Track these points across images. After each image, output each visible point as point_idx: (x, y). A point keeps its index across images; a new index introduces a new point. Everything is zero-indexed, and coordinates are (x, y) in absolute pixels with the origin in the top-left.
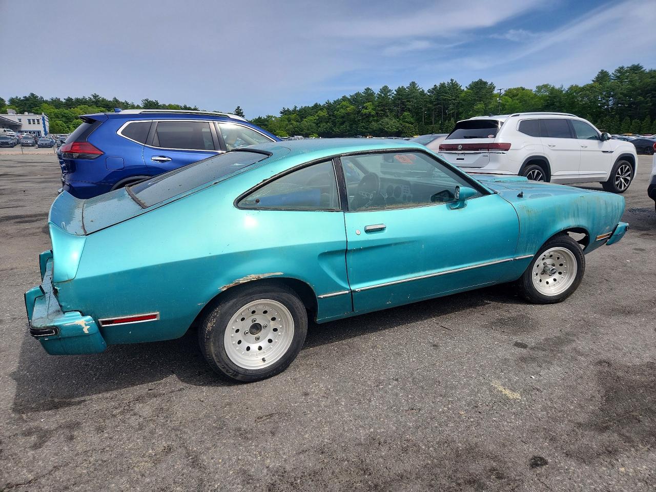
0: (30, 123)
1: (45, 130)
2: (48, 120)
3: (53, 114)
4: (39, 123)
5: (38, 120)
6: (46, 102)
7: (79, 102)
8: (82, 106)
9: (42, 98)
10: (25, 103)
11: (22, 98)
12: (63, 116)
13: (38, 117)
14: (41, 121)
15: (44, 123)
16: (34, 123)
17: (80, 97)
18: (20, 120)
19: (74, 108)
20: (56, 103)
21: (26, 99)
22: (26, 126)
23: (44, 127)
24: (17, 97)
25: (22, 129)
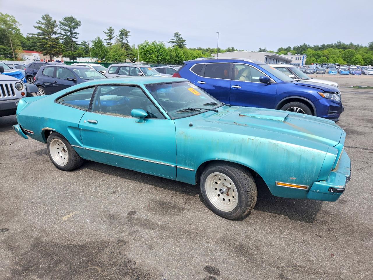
0: (296, 60)
1: (302, 63)
2: (306, 58)
3: (311, 54)
4: (300, 60)
5: (301, 58)
6: (311, 48)
7: (329, 46)
8: (329, 49)
9: (309, 45)
10: (300, 49)
11: (299, 46)
12: (317, 55)
13: (301, 56)
14: (302, 59)
15: (303, 60)
16: (298, 60)
17: (330, 43)
18: (292, 58)
19: (324, 50)
20: (316, 48)
21: (301, 47)
22: (294, 61)
23: (303, 62)
24: (297, 46)
25: (292, 63)
